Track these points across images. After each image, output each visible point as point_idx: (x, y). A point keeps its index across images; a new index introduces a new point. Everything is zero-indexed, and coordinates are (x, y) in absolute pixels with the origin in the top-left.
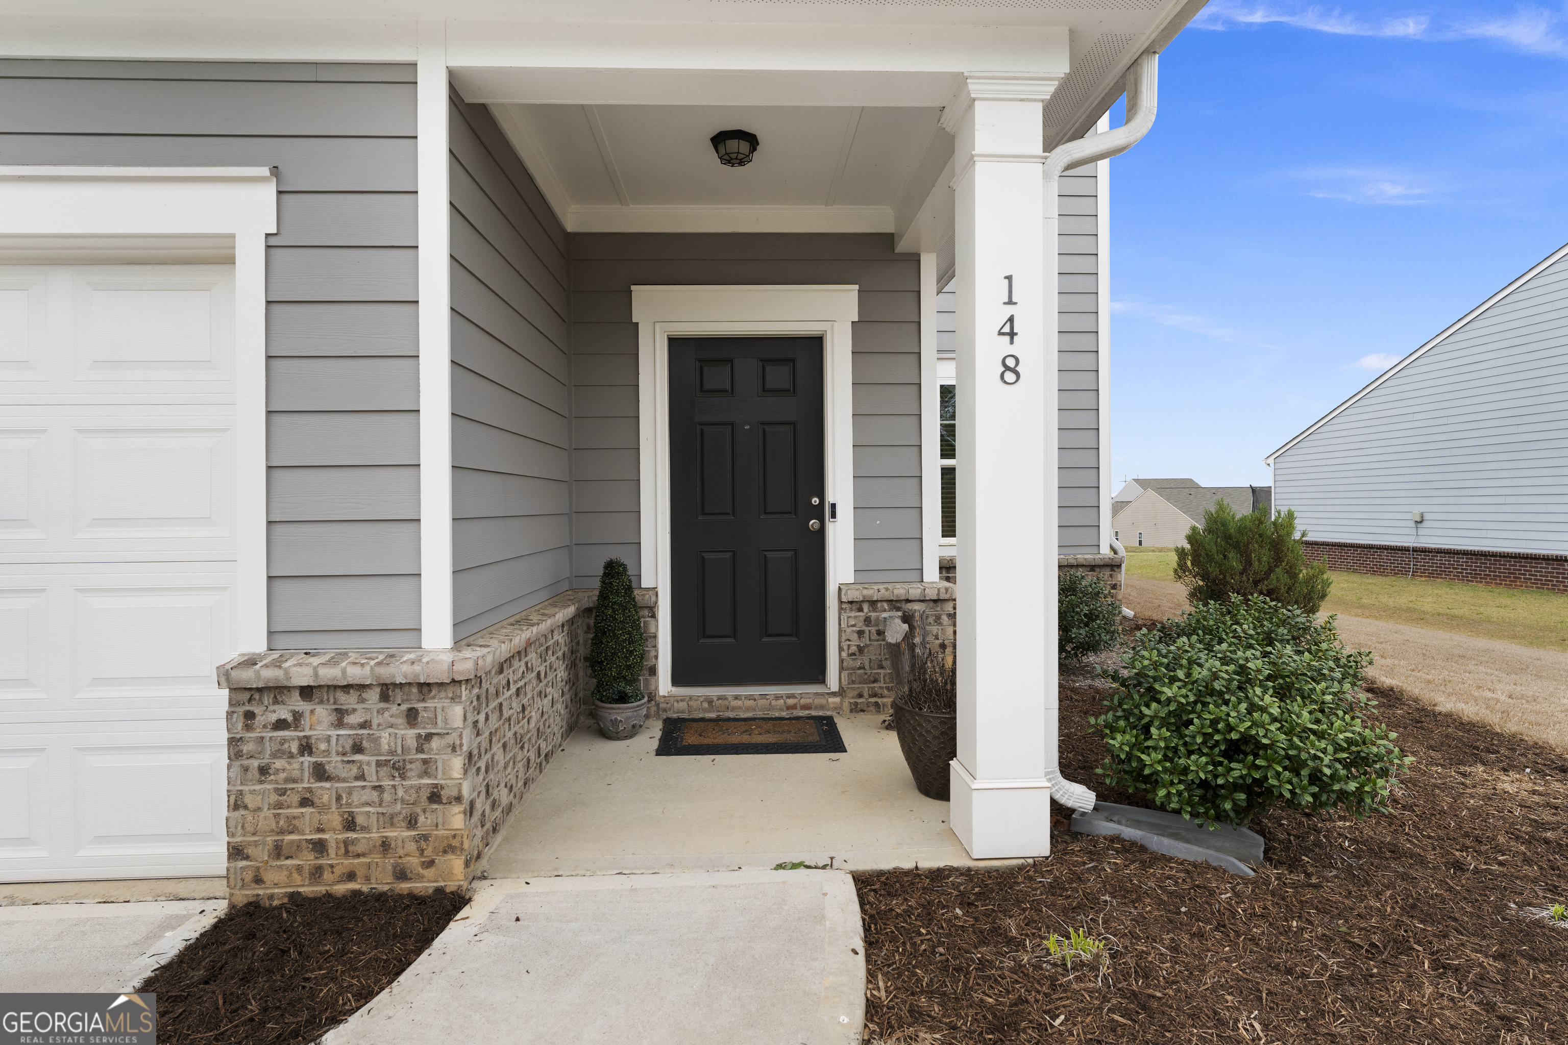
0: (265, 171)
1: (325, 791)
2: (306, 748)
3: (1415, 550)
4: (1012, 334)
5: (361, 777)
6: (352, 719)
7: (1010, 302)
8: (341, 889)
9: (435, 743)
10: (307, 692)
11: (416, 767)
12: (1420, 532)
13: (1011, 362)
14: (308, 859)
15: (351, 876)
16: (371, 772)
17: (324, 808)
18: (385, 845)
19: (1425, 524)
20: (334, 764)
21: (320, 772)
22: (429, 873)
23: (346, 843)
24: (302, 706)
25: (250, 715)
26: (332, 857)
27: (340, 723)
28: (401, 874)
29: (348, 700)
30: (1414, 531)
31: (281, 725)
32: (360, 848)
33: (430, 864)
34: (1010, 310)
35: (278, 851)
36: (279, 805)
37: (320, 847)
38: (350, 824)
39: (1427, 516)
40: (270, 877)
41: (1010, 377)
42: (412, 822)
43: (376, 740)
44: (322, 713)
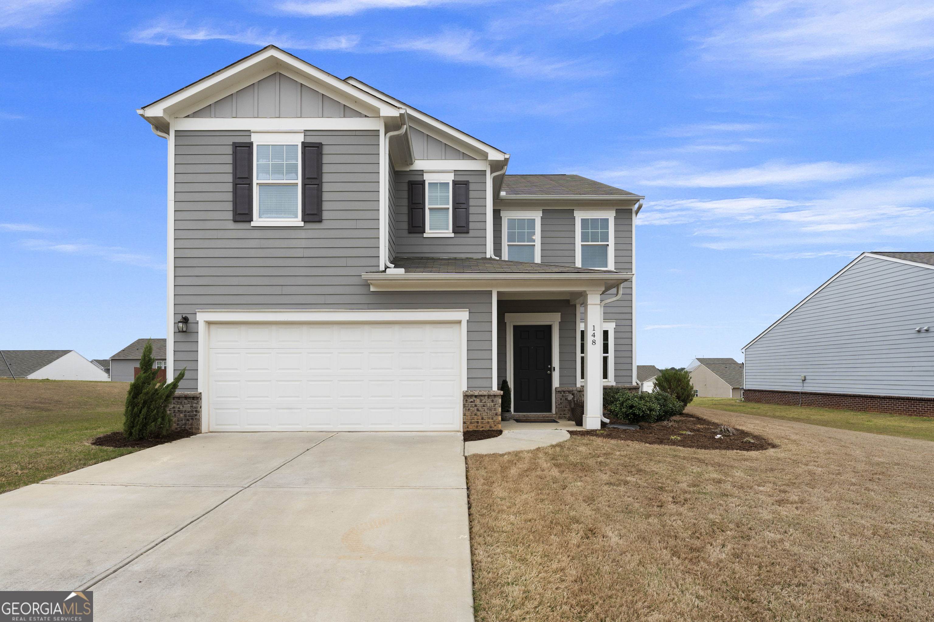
0: (468, 310)
1: (479, 413)
2: (476, 406)
3: (802, 393)
4: (594, 336)
5: (484, 411)
6: (483, 401)
7: (594, 330)
8: (481, 429)
9: (496, 405)
10: (476, 396)
11: (493, 410)
12: (805, 385)
13: (594, 341)
14: (476, 424)
15: (483, 427)
16: (486, 410)
17: (478, 416)
18: (488, 422)
19: (807, 381)
20: (480, 408)
21: (478, 410)
22: (495, 427)
23: (482, 422)
24: (475, 399)
25: (467, 400)
26: (480, 424)
27: (481, 402)
28: (491, 427)
29: (482, 398)
30: (801, 385)
31: (471, 402)
32: (484, 423)
33: (495, 426)
34: (594, 332)
35: (471, 423)
36: (471, 415)
37: (478, 422)
38: (482, 419)
39: (807, 378)
40: (470, 427)
41: (594, 344)
42: (492, 419)
43: (487, 405)
44: (478, 400)
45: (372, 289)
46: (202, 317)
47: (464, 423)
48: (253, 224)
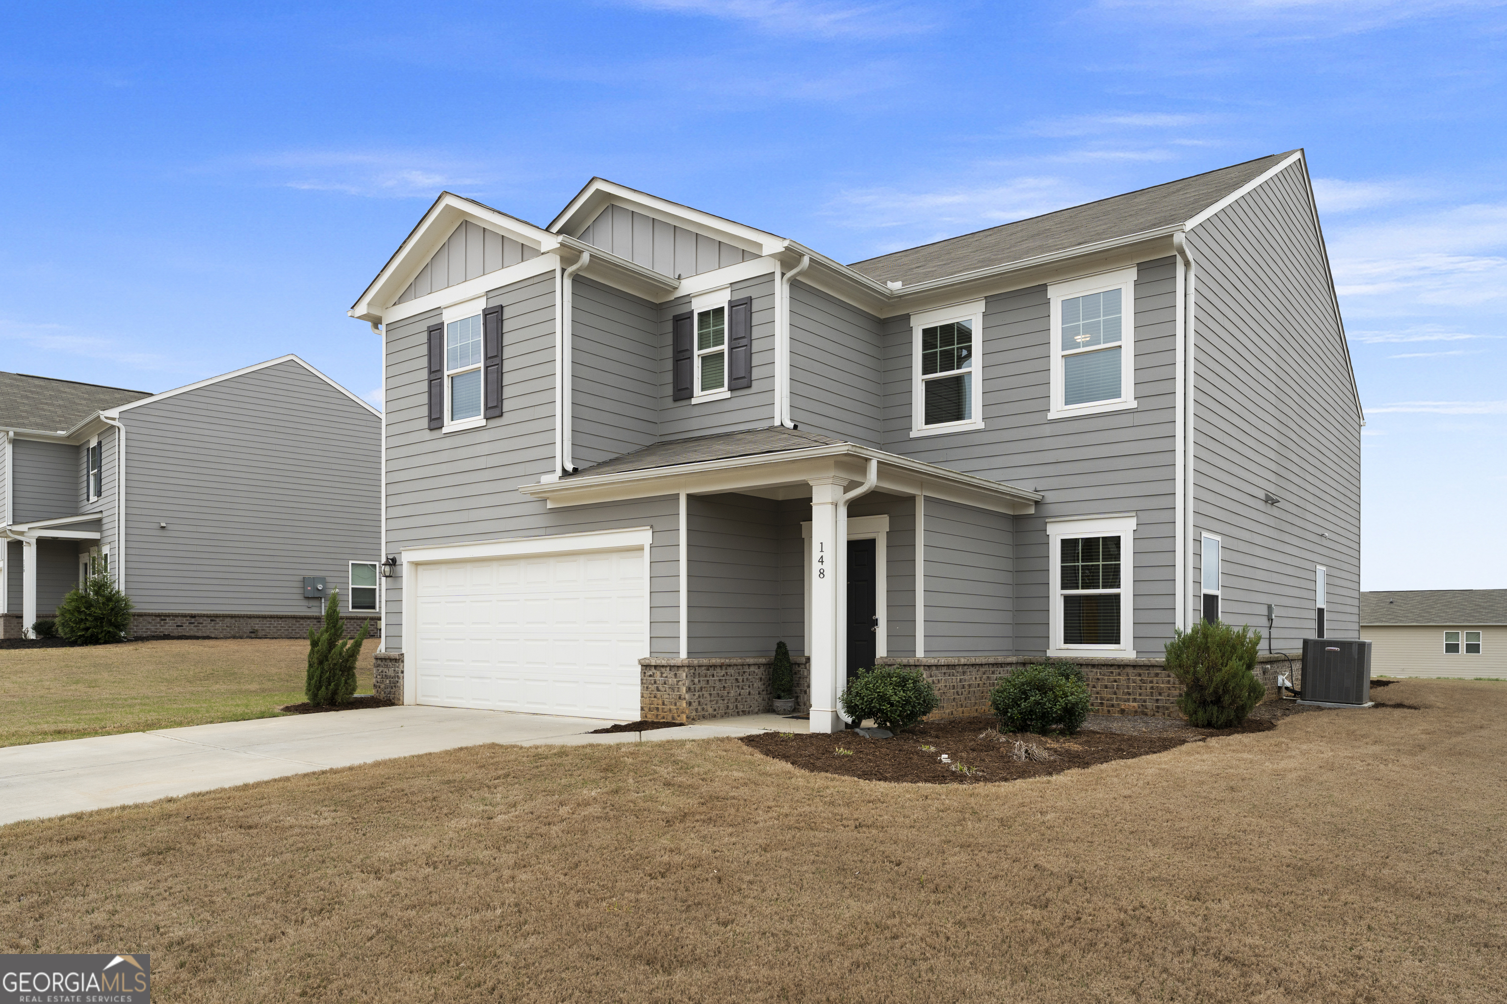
0: (649, 527)
1: (659, 694)
2: (655, 682)
4: (822, 562)
5: (665, 691)
6: (664, 675)
7: (822, 551)
8: (662, 720)
9: (680, 683)
10: (656, 667)
11: (676, 689)
13: (822, 571)
14: (655, 712)
15: (663, 718)
16: (667, 689)
17: (658, 699)
18: (670, 710)
20: (661, 688)
21: (658, 690)
22: (679, 718)
23: (663, 709)
24: (654, 671)
25: (645, 673)
26: (660, 712)
27: (662, 676)
28: (673, 718)
29: (663, 670)
31: (650, 676)
32: (665, 710)
33: (679, 716)
34: (822, 554)
35: (650, 710)
36: (650, 697)
37: (657, 709)
38: (663, 704)
40: (649, 716)
41: (822, 576)
42: (675, 705)
43: (668, 681)
44: (658, 673)
45: (550, 505)
46: (406, 558)
47: (642, 709)
48: (445, 430)
